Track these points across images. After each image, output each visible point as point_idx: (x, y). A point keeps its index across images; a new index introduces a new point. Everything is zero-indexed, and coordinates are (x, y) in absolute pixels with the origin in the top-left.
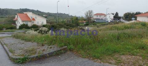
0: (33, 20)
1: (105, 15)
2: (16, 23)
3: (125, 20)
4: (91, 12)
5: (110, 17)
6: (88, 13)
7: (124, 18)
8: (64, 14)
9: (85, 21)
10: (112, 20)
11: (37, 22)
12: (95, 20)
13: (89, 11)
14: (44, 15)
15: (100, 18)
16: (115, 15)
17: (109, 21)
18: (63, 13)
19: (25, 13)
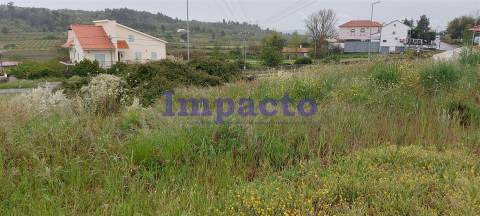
0: (119, 47)
1: (379, 27)
2: (71, 56)
3: (452, 44)
4: (326, 17)
5: (394, 33)
6: (316, 21)
7: (448, 36)
8: (245, 24)
9: (305, 50)
10: (401, 45)
11: (136, 53)
12: (342, 45)
13: (321, 14)
14: (179, 31)
15: (363, 38)
16: (415, 25)
17: (392, 49)
18: (241, 22)
19: (98, 23)
